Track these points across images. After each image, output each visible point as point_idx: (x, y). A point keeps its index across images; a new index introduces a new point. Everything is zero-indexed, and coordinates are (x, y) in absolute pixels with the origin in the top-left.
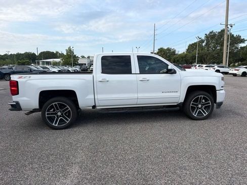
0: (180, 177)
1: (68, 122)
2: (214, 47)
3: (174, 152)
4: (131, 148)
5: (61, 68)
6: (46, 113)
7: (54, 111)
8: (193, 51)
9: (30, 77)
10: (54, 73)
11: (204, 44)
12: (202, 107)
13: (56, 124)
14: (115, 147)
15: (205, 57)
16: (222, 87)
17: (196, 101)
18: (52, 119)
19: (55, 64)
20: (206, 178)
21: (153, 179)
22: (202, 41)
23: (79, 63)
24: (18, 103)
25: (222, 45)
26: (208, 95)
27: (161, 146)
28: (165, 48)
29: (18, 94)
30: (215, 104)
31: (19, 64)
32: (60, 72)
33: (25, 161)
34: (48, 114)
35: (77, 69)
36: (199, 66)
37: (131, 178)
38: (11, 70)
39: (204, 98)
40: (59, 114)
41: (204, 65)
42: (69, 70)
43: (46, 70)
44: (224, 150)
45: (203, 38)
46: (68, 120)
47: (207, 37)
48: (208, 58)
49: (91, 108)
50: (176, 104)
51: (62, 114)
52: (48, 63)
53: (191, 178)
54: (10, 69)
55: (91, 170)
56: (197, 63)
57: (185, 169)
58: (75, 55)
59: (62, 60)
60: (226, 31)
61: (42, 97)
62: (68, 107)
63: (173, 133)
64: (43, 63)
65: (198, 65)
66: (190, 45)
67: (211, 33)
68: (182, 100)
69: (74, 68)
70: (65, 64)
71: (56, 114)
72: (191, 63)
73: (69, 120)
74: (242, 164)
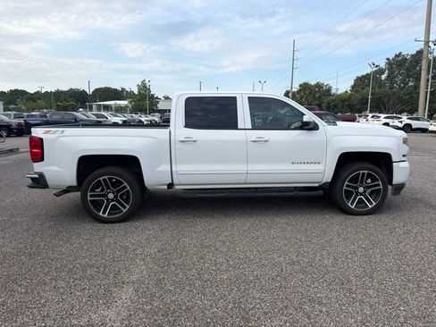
0: (309, 317)
1: (124, 211)
2: (404, 82)
3: (304, 272)
4: (228, 261)
5: (128, 117)
6: (89, 194)
7: (102, 190)
8: (363, 89)
9: (63, 132)
10: (115, 125)
11: (383, 77)
12: (365, 192)
13: (104, 213)
14: (202, 258)
15: (386, 100)
16: (404, 156)
17: (354, 180)
18: (98, 205)
19: (120, 110)
20: (355, 322)
21: (259, 318)
22: (381, 71)
23: (160, 108)
24: (42, 176)
25: (418, 79)
26: (377, 169)
27: (282, 259)
28: (313, 83)
29: (42, 160)
30: (390, 187)
31: (59, 108)
32: (126, 124)
33: (46, 274)
34: (91, 196)
35: (154, 118)
36: (373, 117)
37: (220, 314)
38: (44, 119)
39: (369, 176)
40: (111, 196)
41: (383, 116)
42: (140, 121)
43: (101, 120)
44: (399, 271)
45: (383, 65)
46: (125, 207)
47: (390, 63)
48: (391, 102)
49: (166, 187)
50: (317, 185)
51: (116, 197)
52: (107, 108)
53: (328, 320)
54: (43, 116)
55: (153, 296)
56: (371, 112)
57: (320, 303)
58: (153, 95)
59: (130, 102)
60: (425, 53)
61: (82, 167)
62: (126, 184)
63: (307, 237)
64: (99, 108)
65: (371, 115)
66: (358, 78)
67: (397, 56)
68: (328, 177)
69: (150, 118)
70: (136, 110)
71: (105, 196)
72: (360, 111)
73: (128, 207)
74: (429, 298)
